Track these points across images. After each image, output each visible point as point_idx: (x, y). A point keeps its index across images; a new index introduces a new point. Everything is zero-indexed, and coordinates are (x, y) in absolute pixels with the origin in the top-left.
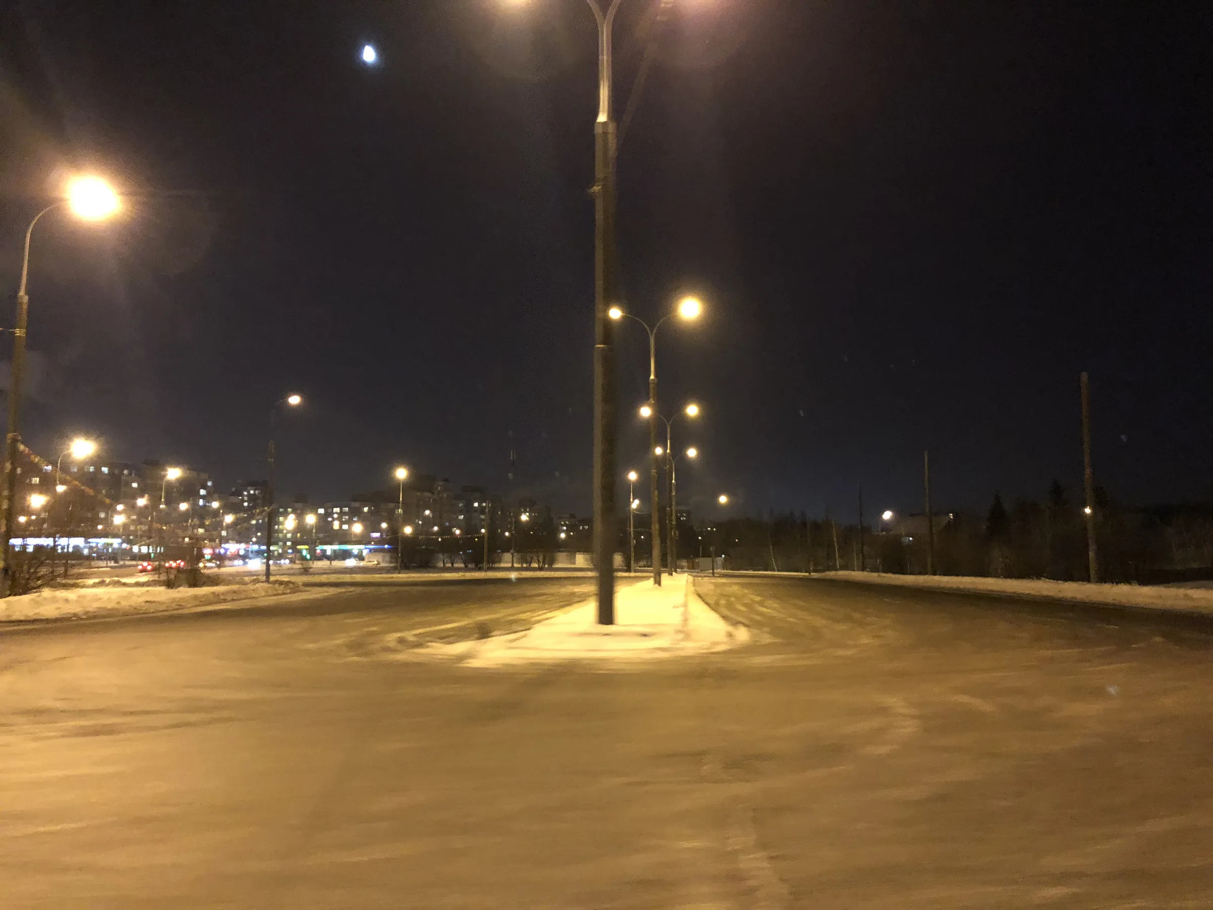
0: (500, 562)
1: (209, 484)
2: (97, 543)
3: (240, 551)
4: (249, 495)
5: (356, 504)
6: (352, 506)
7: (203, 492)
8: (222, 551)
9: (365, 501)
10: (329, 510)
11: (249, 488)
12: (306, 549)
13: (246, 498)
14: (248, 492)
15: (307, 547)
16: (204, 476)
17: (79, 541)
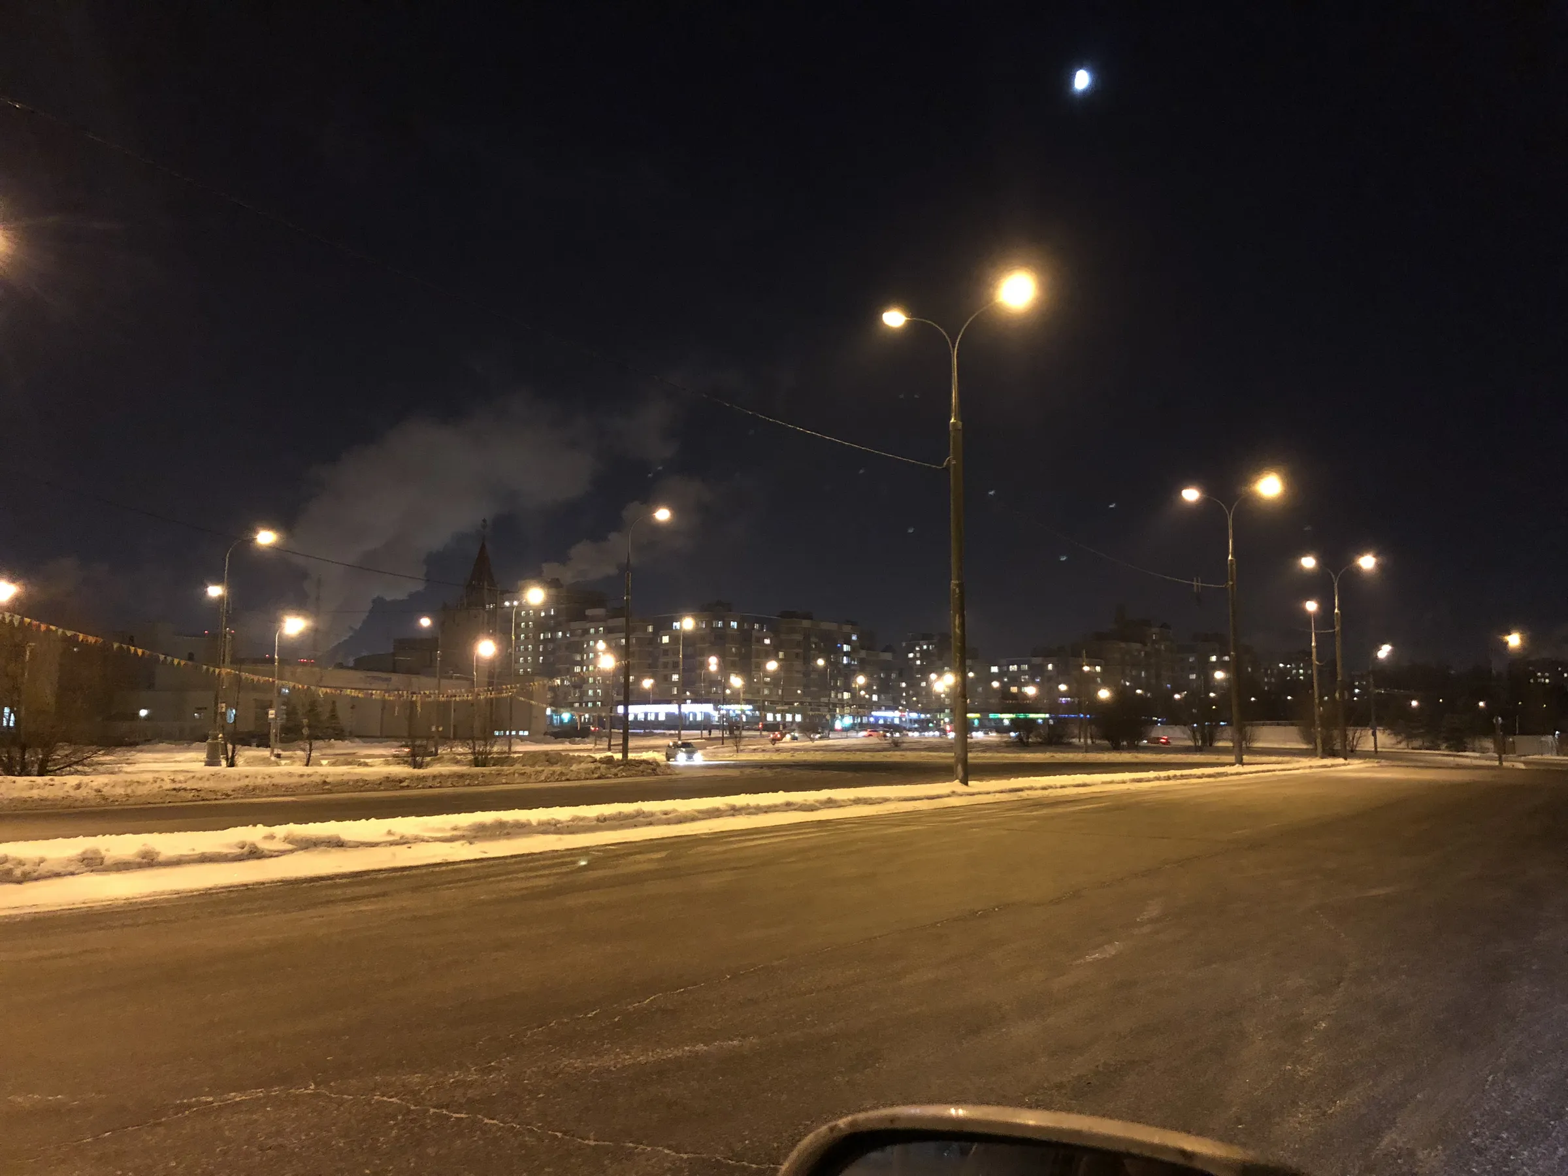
0: (1253, 741)
1: (854, 638)
2: (728, 711)
3: (895, 719)
4: (922, 651)
5: (1037, 660)
6: (1033, 662)
7: (846, 648)
8: (872, 719)
9: (1048, 655)
10: (1005, 669)
11: (921, 642)
12: (978, 719)
13: (918, 655)
14: (921, 647)
15: (978, 715)
16: (847, 628)
17: (708, 708)
